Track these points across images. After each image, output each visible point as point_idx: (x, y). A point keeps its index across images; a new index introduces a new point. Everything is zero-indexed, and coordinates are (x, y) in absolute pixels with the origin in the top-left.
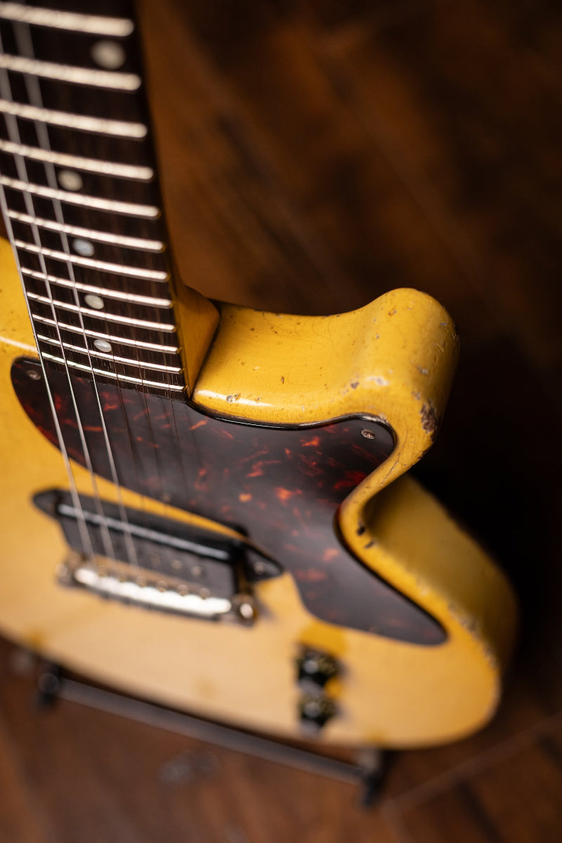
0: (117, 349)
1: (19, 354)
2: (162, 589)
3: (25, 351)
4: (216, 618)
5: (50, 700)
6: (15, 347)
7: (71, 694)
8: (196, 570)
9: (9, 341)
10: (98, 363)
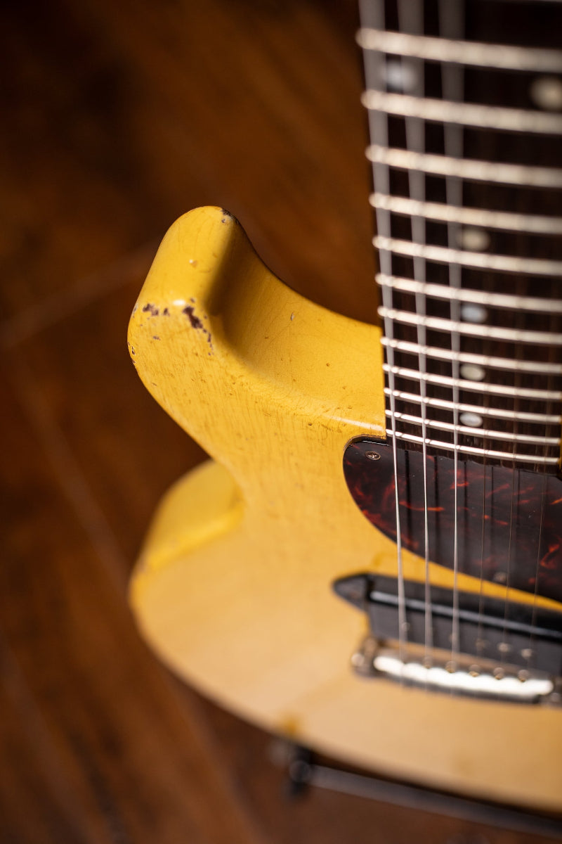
0: (489, 423)
1: (357, 434)
2: (476, 674)
3: (364, 429)
4: (537, 700)
5: (301, 788)
6: (354, 426)
7: (323, 780)
8: (503, 647)
9: (346, 421)
10: (464, 439)
